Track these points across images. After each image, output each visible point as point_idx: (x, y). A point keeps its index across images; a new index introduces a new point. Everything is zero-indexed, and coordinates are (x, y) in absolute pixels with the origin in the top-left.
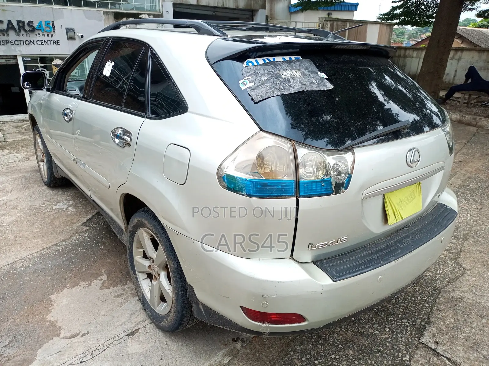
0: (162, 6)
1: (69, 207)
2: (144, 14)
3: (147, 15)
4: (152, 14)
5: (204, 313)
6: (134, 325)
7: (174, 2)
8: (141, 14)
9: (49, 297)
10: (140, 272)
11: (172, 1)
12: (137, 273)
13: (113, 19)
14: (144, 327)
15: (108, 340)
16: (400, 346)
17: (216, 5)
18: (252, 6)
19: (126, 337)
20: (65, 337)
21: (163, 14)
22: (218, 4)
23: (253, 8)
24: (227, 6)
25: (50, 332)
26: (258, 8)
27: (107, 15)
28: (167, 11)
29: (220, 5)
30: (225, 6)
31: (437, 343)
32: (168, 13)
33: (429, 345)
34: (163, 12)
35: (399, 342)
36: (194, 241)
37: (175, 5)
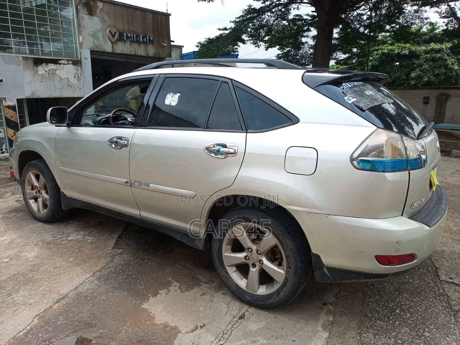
0: (80, 53)
1: (84, 236)
2: (63, 60)
3: (66, 61)
4: (71, 60)
5: (329, 275)
6: (236, 312)
7: (92, 50)
8: (60, 60)
9: (142, 307)
10: (229, 266)
11: (89, 49)
12: (227, 268)
13: (33, 64)
14: (246, 311)
15: (227, 326)
16: (432, 285)
17: (129, 53)
18: (160, 55)
19: (240, 321)
20: (187, 332)
21: (81, 60)
22: (131, 52)
23: (161, 56)
24: (139, 54)
25: (170, 332)
26: (165, 57)
27: (26, 60)
28: (85, 58)
29: (133, 53)
30: (137, 54)
31: (451, 278)
32: (85, 59)
33: (448, 281)
34: (81, 58)
35: (429, 283)
36: (327, 215)
37: (92, 52)
